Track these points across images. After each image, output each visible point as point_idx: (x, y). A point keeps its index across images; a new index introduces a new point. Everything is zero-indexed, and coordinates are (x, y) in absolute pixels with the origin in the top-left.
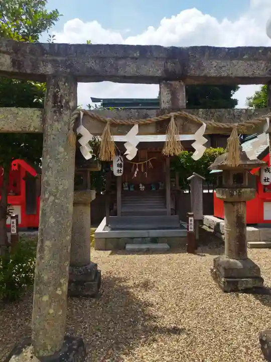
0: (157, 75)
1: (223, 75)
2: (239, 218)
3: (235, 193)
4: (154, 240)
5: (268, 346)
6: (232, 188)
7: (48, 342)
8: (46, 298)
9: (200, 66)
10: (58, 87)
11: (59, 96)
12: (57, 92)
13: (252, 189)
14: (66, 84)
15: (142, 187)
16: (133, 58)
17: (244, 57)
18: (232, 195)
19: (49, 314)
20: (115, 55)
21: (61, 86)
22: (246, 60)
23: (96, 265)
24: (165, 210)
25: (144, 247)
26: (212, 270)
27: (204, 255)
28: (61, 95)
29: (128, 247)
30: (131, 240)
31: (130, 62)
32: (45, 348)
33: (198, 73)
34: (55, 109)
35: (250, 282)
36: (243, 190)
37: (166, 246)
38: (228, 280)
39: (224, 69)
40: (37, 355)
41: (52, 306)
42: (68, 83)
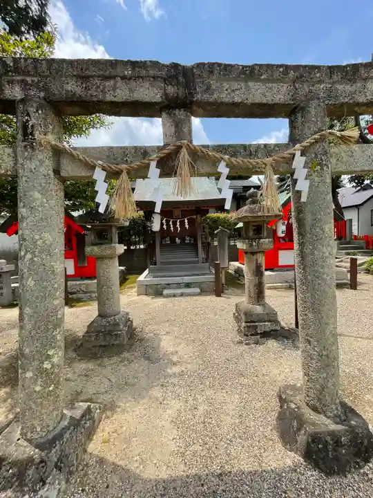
0: (155, 101)
1: (236, 101)
2: (258, 267)
3: (254, 243)
4: (188, 285)
5: (288, 407)
6: (252, 239)
7: (36, 423)
8: (29, 374)
9: (208, 89)
10: (28, 115)
11: (30, 126)
12: (27, 121)
13: (270, 240)
14: (40, 112)
15: (178, 241)
16: (123, 78)
17: (262, 77)
18: (251, 245)
19: (35, 391)
20: (101, 73)
21: (32, 114)
22: (264, 81)
23: (127, 314)
24: (196, 259)
25: (179, 291)
26: (234, 314)
27: (229, 298)
28: (32, 126)
29: (166, 292)
30: (168, 286)
31: (120, 83)
32: (33, 429)
33: (206, 97)
34: (26, 143)
35: (268, 326)
36: (261, 240)
37: (198, 290)
38: (249, 324)
39: (237, 92)
40: (24, 437)
41: (39, 383)
42: (42, 111)
